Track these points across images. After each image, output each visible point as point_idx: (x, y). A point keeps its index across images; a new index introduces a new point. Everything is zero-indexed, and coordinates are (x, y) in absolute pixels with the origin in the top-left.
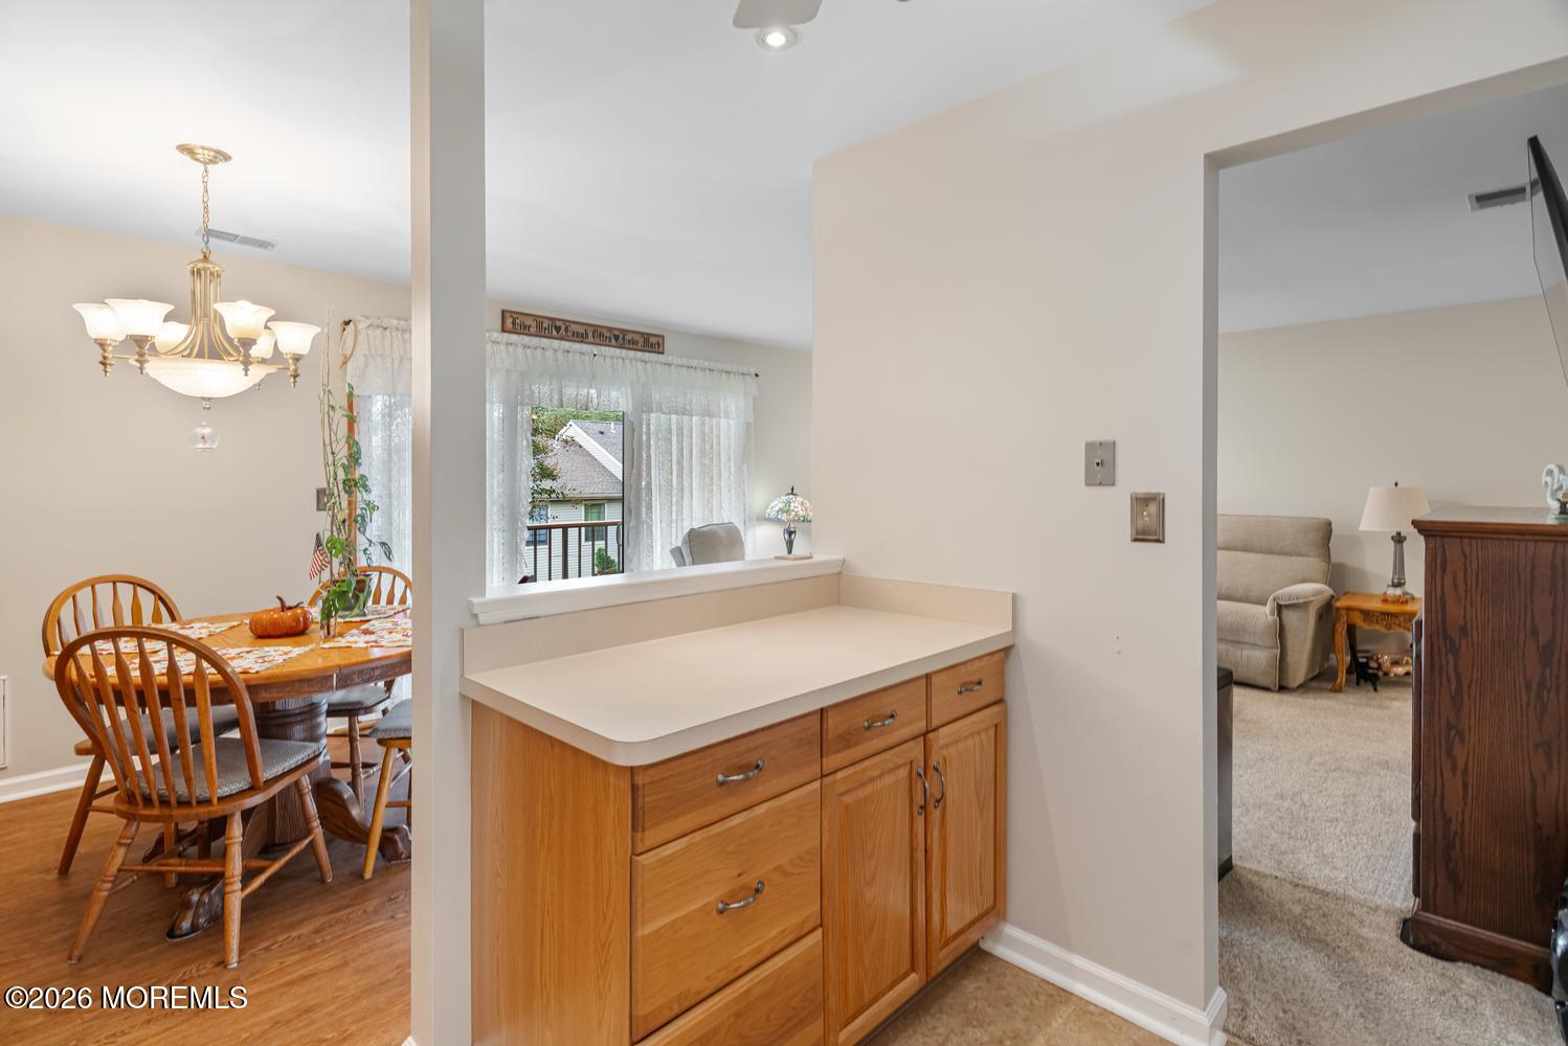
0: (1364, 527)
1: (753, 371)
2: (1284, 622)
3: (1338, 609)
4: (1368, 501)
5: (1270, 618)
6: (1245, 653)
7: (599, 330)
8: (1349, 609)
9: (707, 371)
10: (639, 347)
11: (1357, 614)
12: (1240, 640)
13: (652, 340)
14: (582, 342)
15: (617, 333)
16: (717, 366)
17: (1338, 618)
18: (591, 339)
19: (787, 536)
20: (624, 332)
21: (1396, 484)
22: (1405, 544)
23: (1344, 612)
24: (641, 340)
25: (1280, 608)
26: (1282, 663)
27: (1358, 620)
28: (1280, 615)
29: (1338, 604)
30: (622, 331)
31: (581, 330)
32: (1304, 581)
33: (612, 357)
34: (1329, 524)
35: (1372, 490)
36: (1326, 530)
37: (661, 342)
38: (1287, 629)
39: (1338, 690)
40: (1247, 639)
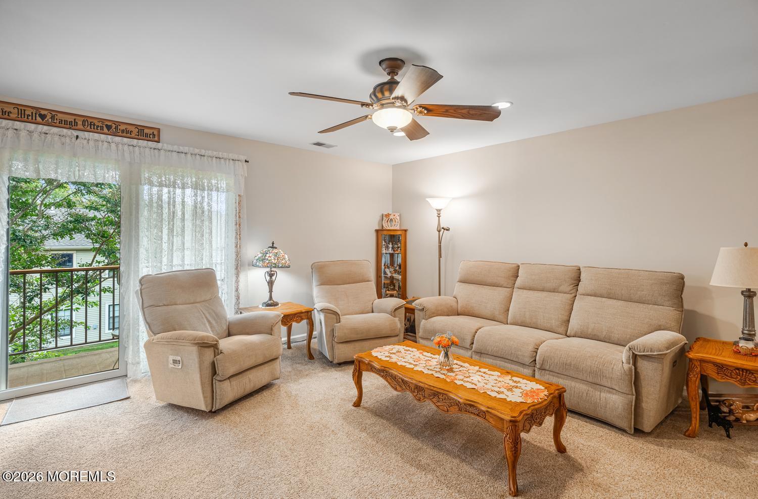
0: (715, 282)
1: (243, 158)
2: (639, 370)
3: (691, 360)
4: (719, 259)
5: (626, 366)
6: (603, 395)
7: (90, 120)
8: (702, 361)
9: (198, 156)
10: (133, 135)
11: (710, 366)
12: (598, 382)
13: (146, 131)
14: (70, 128)
15: (109, 124)
16: (209, 153)
17: (690, 370)
18: (80, 126)
19: (268, 278)
20: (118, 124)
21: (746, 245)
22: (755, 299)
23: (697, 364)
24: (135, 131)
25: (635, 357)
26: (637, 409)
27: (711, 371)
28: (635, 364)
29: (692, 355)
30: (114, 122)
31: (70, 119)
32: (659, 328)
33: (96, 141)
34: (682, 278)
35: (723, 250)
36: (679, 283)
37: (156, 133)
38: (642, 377)
39: (692, 435)
40: (604, 382)
